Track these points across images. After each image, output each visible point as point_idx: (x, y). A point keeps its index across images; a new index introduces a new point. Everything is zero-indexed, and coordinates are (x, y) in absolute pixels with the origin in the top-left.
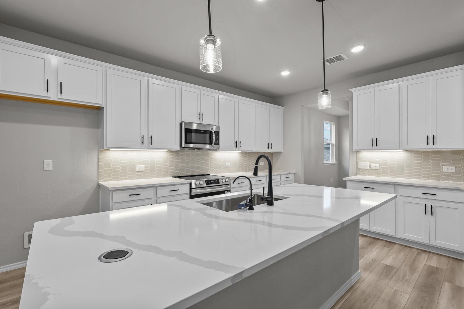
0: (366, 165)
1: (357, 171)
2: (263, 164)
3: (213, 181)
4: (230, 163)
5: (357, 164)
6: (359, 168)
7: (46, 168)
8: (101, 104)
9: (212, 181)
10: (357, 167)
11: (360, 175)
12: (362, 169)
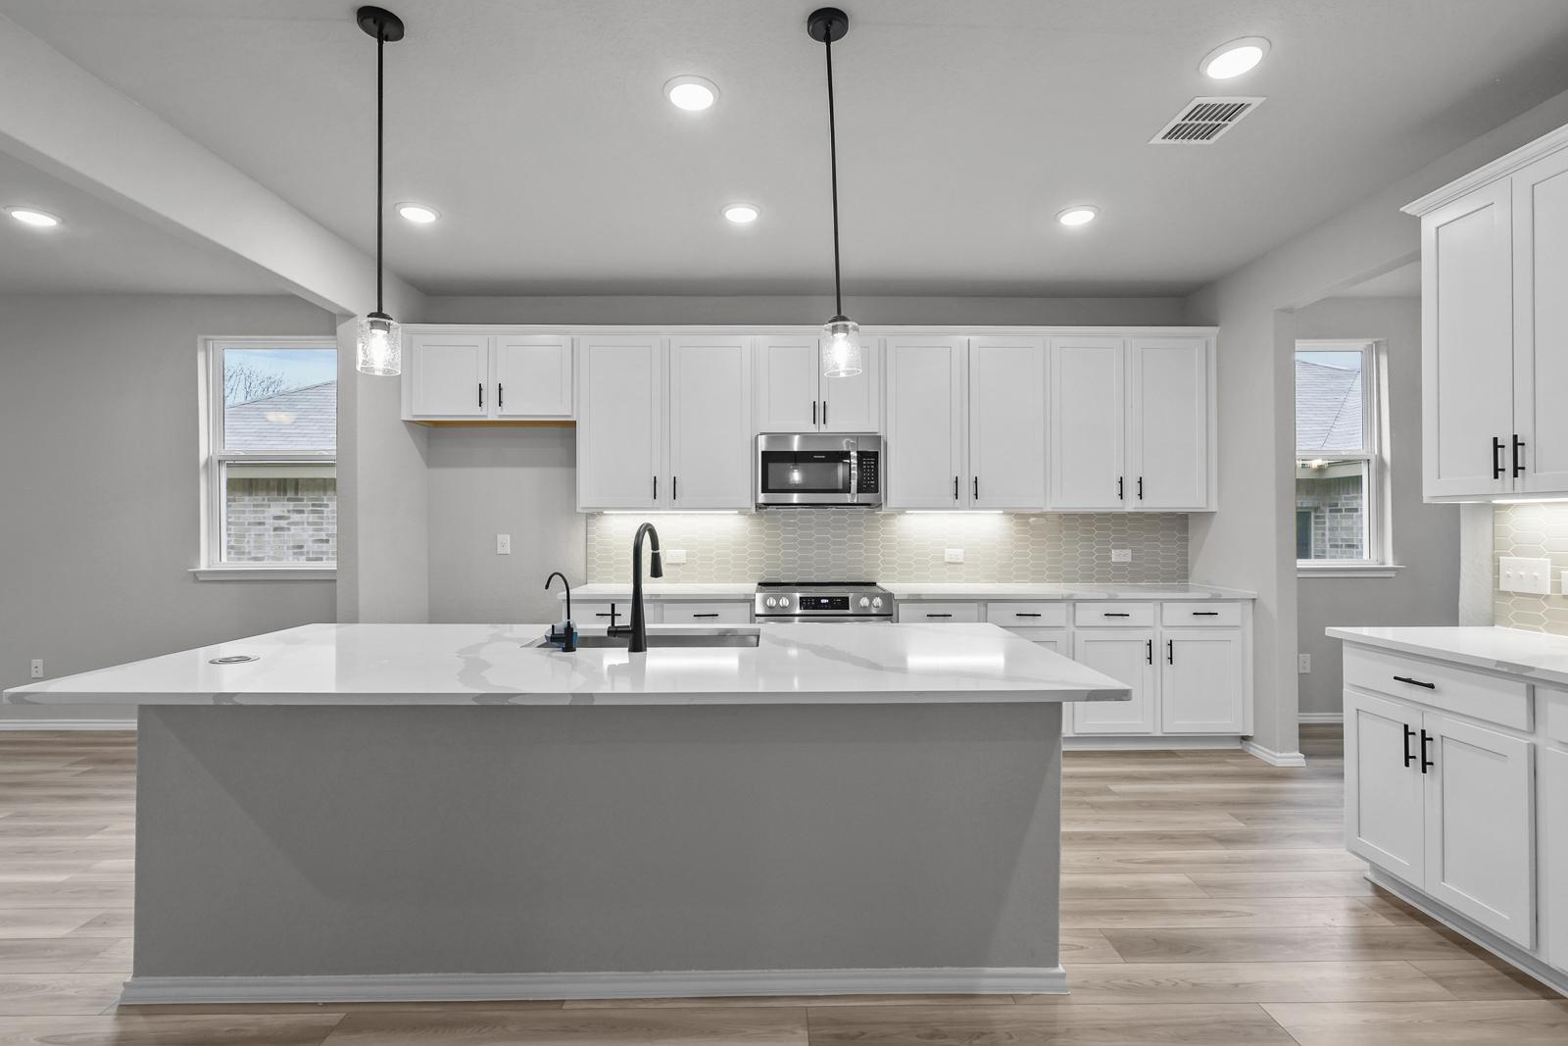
0: (1536, 574)
1: (1493, 603)
2: (1129, 560)
3: (826, 601)
4: (962, 550)
5: (1496, 570)
6: (1502, 588)
7: (500, 550)
8: (569, 416)
9: (822, 601)
10: (1496, 582)
11: (1508, 624)
12: (1517, 594)
